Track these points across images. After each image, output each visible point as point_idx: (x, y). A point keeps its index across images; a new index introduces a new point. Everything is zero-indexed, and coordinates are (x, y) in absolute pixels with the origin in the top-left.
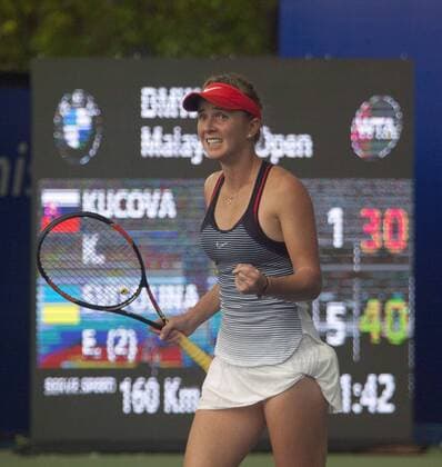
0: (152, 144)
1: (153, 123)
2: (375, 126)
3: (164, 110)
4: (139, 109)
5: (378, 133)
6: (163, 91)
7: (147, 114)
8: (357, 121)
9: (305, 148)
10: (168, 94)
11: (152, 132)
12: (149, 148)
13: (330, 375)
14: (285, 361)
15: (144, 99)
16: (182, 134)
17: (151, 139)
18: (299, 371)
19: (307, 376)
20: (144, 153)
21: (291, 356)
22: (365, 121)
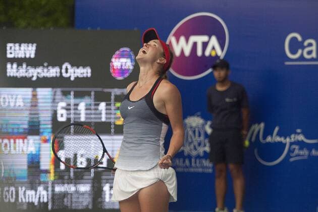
0: (12, 71)
1: (12, 60)
2: (122, 63)
3: (18, 54)
4: (6, 53)
5: (123, 66)
6: (17, 45)
7: (9, 56)
8: (113, 60)
9: (87, 73)
10: (20, 46)
11: (12, 64)
12: (10, 72)
13: (172, 181)
14: (150, 170)
15: (8, 48)
16: (27, 66)
17: (12, 68)
18: (157, 177)
19: (160, 180)
20: (8, 75)
21: (153, 167)
22: (117, 60)
